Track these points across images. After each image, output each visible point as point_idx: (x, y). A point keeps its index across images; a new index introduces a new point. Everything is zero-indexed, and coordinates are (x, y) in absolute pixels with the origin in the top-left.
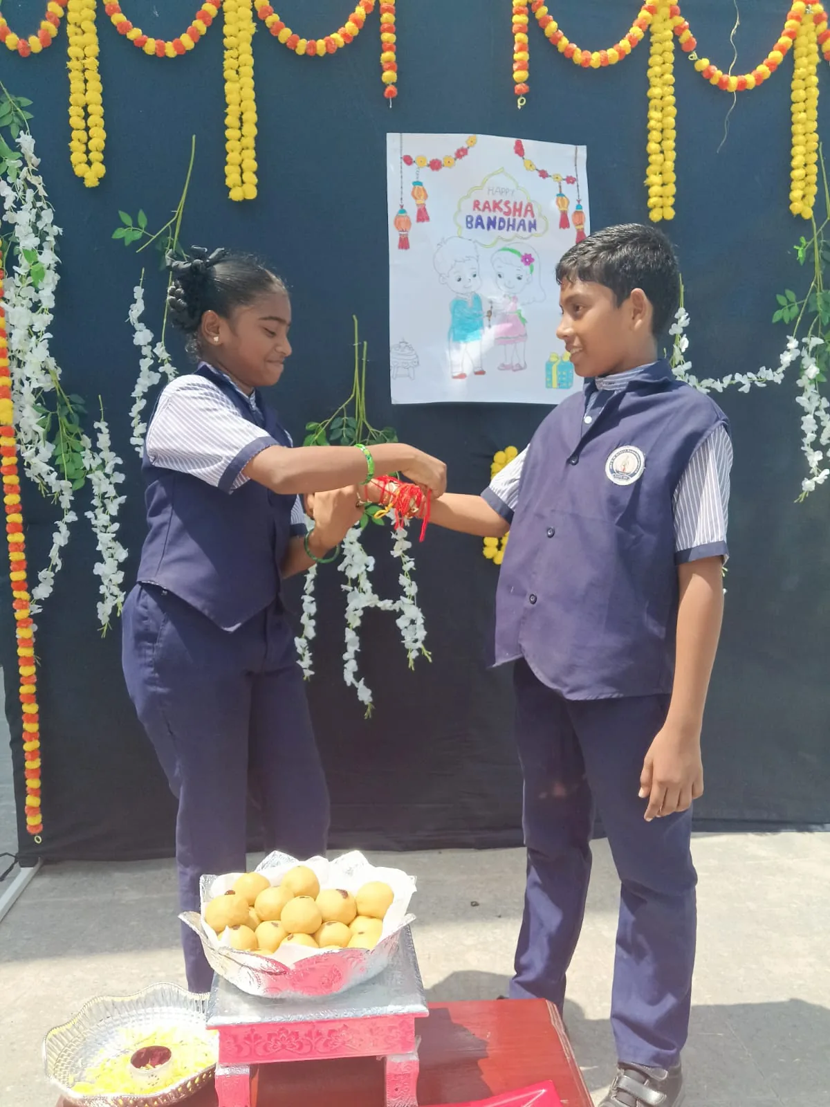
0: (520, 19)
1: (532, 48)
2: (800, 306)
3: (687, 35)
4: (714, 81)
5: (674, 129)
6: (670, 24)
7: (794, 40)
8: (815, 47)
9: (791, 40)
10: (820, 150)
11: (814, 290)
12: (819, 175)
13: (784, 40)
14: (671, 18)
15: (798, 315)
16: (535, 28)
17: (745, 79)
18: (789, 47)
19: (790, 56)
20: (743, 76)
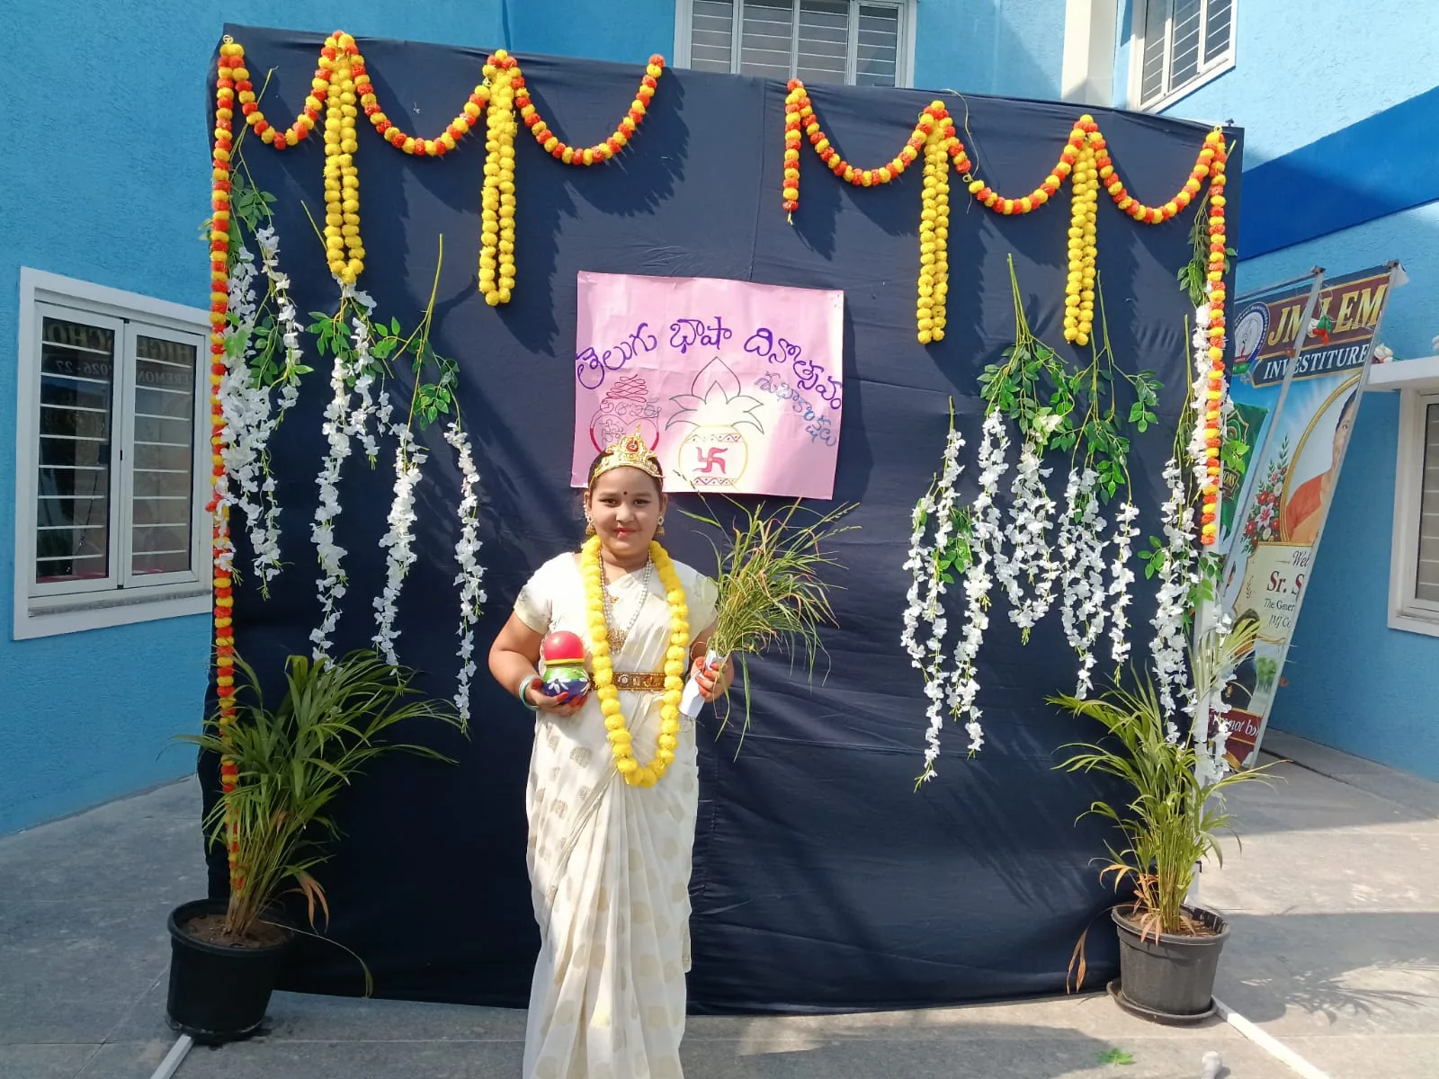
0: (793, 135)
1: (801, 165)
2: (1077, 434)
3: (960, 157)
4: (989, 203)
5: (946, 250)
6: (944, 145)
7: (1072, 166)
8: (1093, 173)
9: (1070, 167)
10: (1098, 278)
11: (1091, 418)
12: (1096, 301)
13: (1063, 166)
14: (945, 139)
15: (1075, 444)
16: (806, 144)
17: (1020, 203)
18: (1068, 172)
19: (1067, 181)
20: (1018, 200)
